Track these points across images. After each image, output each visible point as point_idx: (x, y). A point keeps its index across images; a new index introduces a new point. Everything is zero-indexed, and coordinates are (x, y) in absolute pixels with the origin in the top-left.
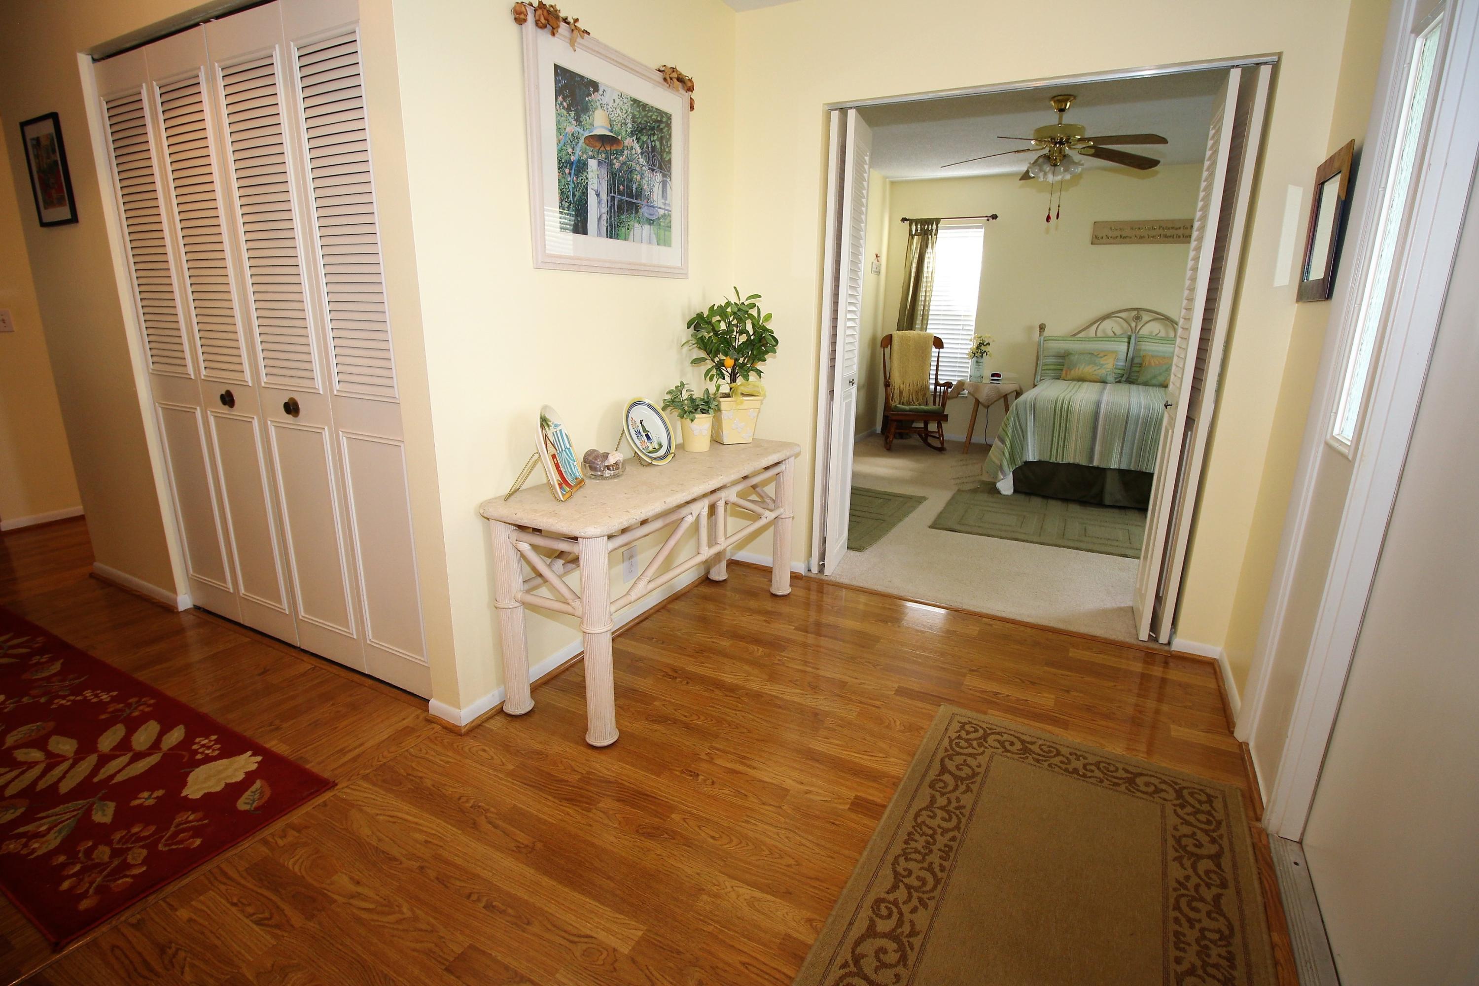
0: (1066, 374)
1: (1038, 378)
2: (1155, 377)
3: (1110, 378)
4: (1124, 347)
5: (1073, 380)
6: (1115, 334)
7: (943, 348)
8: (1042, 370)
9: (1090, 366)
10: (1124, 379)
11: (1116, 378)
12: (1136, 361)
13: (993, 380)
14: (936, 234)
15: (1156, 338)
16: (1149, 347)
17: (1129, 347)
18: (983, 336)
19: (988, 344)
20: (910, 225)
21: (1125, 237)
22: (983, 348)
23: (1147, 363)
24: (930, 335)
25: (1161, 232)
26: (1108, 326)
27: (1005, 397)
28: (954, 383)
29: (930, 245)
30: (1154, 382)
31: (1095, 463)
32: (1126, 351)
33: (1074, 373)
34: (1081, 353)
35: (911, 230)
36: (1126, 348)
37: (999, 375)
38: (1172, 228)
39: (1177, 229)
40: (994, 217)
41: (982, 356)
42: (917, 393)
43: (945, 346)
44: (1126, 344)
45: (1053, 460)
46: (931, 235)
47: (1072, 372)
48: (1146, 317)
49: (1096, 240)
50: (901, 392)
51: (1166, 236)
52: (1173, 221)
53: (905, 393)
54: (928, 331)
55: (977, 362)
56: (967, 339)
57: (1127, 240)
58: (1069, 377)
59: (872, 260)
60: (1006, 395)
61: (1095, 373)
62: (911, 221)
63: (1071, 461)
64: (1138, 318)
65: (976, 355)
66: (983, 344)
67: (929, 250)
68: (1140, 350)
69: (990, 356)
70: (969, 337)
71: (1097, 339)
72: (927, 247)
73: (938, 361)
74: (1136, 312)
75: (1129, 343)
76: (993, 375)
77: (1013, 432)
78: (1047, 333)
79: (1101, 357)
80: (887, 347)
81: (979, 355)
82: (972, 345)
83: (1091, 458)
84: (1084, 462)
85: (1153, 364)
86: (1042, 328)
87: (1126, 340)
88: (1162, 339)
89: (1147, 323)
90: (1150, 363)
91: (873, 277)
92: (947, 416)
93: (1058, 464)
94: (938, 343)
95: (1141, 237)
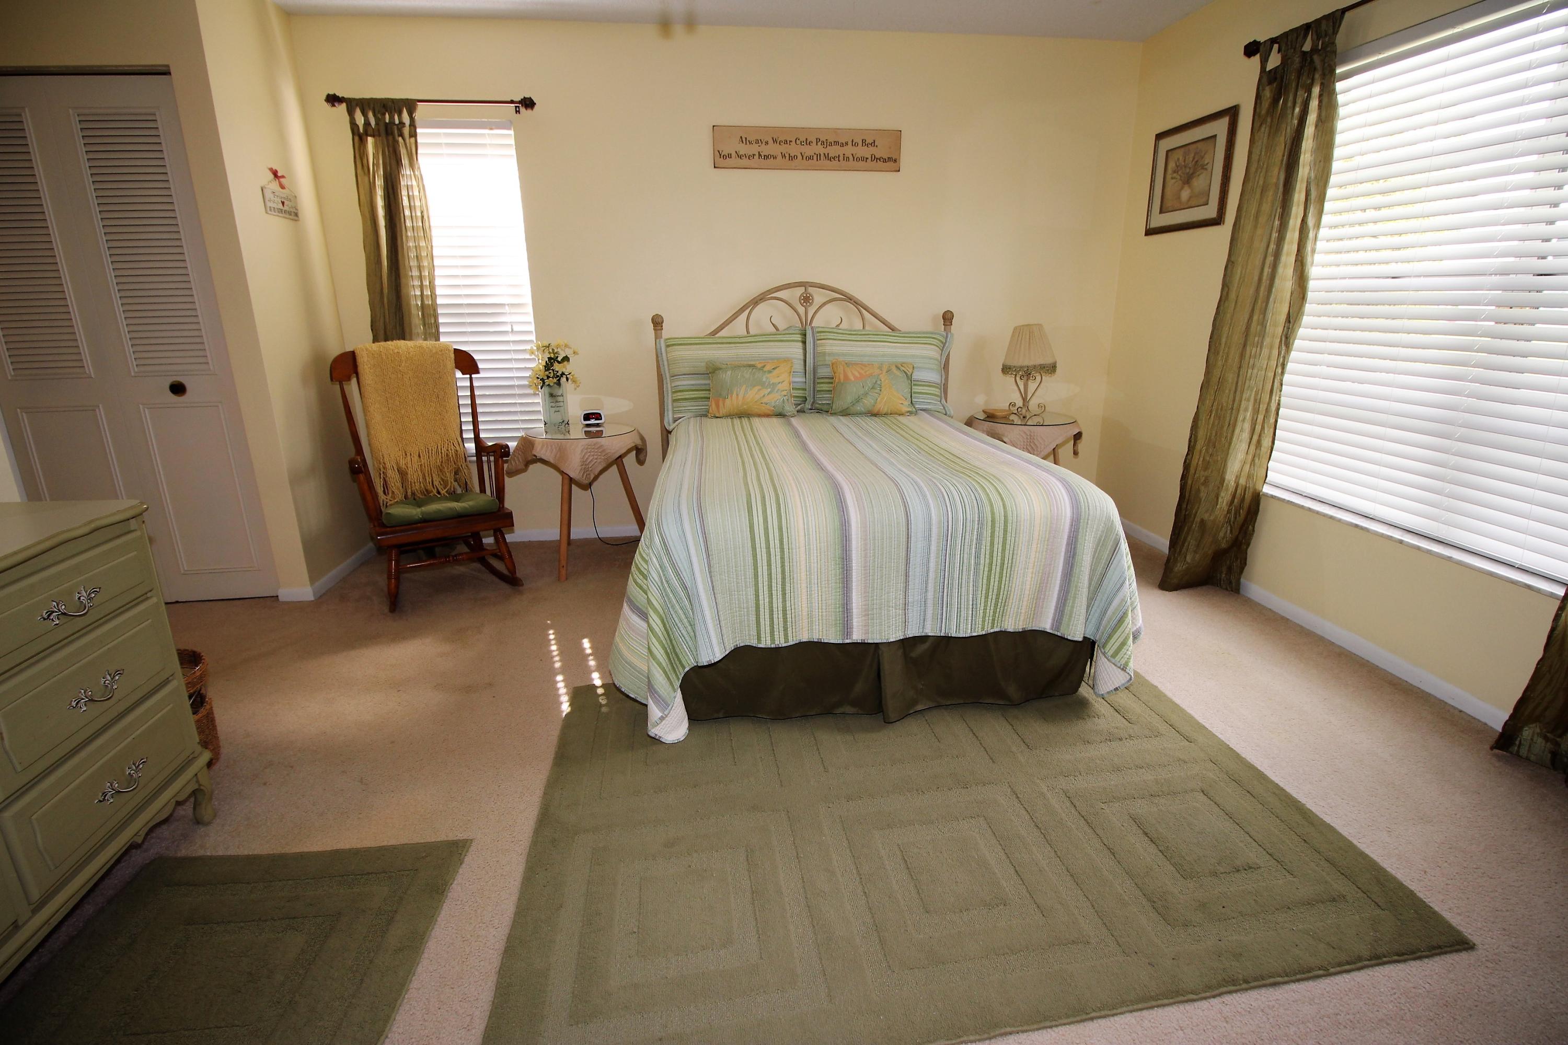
0: (718, 406)
1: (669, 416)
2: (858, 400)
3: (790, 408)
4: (797, 349)
5: (730, 416)
6: (777, 329)
7: (478, 372)
8: (674, 401)
9: (756, 388)
10: (808, 406)
11: (797, 405)
12: (823, 372)
13: (588, 426)
14: (414, 135)
15: (836, 332)
16: (833, 348)
17: (805, 349)
18: (553, 345)
19: (566, 359)
20: (351, 112)
21: (766, 157)
22: (557, 367)
23: (842, 377)
24: (446, 348)
25: (820, 149)
26: (762, 312)
27: (618, 461)
28: (512, 445)
29: (405, 161)
30: (859, 408)
31: (857, 636)
32: (802, 357)
33: (732, 403)
34: (736, 367)
35: (353, 125)
36: (801, 351)
37: (598, 416)
38: (836, 143)
39: (842, 145)
40: (528, 103)
41: (559, 384)
42: (441, 470)
43: (480, 366)
44: (800, 344)
45: (766, 643)
46: (401, 135)
47: (728, 402)
48: (819, 297)
49: (721, 159)
50: (403, 473)
51: (827, 157)
52: (836, 131)
53: (413, 475)
54: (443, 339)
55: (552, 395)
56: (524, 351)
57: (771, 161)
58: (723, 411)
59: (264, 182)
60: (621, 457)
61: (765, 400)
62: (352, 104)
63: (805, 638)
64: (806, 300)
65: (547, 382)
66: (555, 359)
67: (406, 171)
68: (824, 354)
69: (574, 381)
70: (528, 347)
71: (749, 338)
72: (399, 162)
73: (473, 397)
74: (802, 290)
75: (804, 342)
76: (587, 417)
77: (664, 594)
78: (666, 333)
79: (770, 372)
80: (349, 379)
81: (552, 381)
82: (537, 363)
83: (847, 627)
84: (832, 637)
85: (852, 378)
86: (657, 322)
87: (799, 338)
88: (852, 332)
89: (821, 307)
90: (846, 377)
91: (278, 224)
92: (509, 516)
93: (778, 649)
94: (466, 363)
95: (792, 158)
